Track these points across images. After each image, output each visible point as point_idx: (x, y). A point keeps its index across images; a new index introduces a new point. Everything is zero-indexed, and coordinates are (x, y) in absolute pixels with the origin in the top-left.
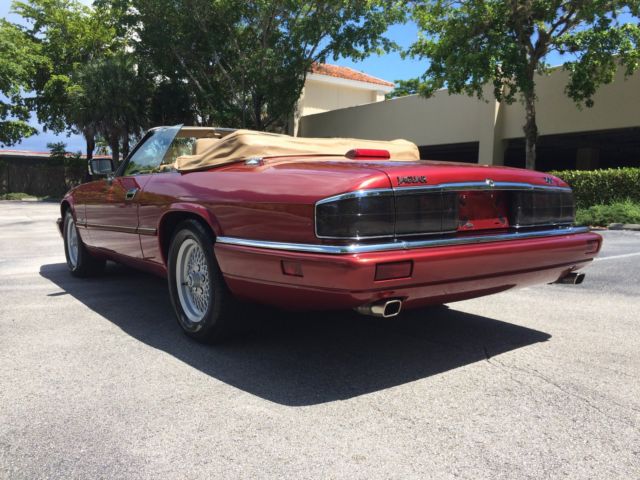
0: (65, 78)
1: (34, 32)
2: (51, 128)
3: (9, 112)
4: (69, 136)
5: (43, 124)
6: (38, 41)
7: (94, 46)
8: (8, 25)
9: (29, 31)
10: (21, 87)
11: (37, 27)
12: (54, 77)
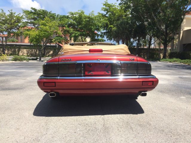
0: (112, 26)
1: (106, 15)
2: (109, 40)
3: (99, 36)
4: (113, 41)
5: (107, 39)
6: (106, 17)
7: (121, 16)
8: (100, 14)
9: (105, 15)
10: (102, 30)
11: (107, 13)
12: (109, 26)
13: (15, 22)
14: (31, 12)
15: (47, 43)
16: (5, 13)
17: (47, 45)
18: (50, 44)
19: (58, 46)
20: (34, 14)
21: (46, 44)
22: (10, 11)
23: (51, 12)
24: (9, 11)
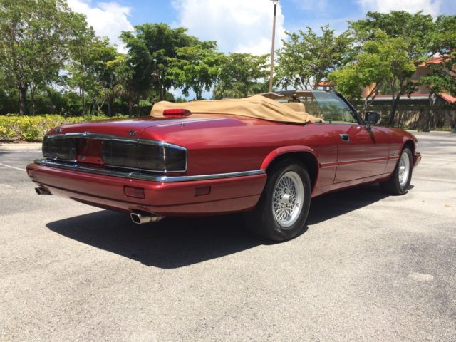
13: (333, 51)
14: (368, 23)
15: (401, 94)
16: (314, 35)
17: (402, 98)
18: (409, 97)
19: (434, 99)
20: (374, 25)
21: (398, 98)
22: (325, 29)
23: (420, 12)
24: (322, 28)
